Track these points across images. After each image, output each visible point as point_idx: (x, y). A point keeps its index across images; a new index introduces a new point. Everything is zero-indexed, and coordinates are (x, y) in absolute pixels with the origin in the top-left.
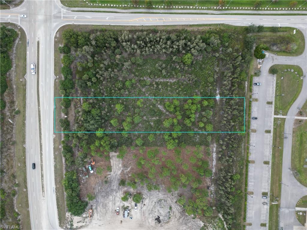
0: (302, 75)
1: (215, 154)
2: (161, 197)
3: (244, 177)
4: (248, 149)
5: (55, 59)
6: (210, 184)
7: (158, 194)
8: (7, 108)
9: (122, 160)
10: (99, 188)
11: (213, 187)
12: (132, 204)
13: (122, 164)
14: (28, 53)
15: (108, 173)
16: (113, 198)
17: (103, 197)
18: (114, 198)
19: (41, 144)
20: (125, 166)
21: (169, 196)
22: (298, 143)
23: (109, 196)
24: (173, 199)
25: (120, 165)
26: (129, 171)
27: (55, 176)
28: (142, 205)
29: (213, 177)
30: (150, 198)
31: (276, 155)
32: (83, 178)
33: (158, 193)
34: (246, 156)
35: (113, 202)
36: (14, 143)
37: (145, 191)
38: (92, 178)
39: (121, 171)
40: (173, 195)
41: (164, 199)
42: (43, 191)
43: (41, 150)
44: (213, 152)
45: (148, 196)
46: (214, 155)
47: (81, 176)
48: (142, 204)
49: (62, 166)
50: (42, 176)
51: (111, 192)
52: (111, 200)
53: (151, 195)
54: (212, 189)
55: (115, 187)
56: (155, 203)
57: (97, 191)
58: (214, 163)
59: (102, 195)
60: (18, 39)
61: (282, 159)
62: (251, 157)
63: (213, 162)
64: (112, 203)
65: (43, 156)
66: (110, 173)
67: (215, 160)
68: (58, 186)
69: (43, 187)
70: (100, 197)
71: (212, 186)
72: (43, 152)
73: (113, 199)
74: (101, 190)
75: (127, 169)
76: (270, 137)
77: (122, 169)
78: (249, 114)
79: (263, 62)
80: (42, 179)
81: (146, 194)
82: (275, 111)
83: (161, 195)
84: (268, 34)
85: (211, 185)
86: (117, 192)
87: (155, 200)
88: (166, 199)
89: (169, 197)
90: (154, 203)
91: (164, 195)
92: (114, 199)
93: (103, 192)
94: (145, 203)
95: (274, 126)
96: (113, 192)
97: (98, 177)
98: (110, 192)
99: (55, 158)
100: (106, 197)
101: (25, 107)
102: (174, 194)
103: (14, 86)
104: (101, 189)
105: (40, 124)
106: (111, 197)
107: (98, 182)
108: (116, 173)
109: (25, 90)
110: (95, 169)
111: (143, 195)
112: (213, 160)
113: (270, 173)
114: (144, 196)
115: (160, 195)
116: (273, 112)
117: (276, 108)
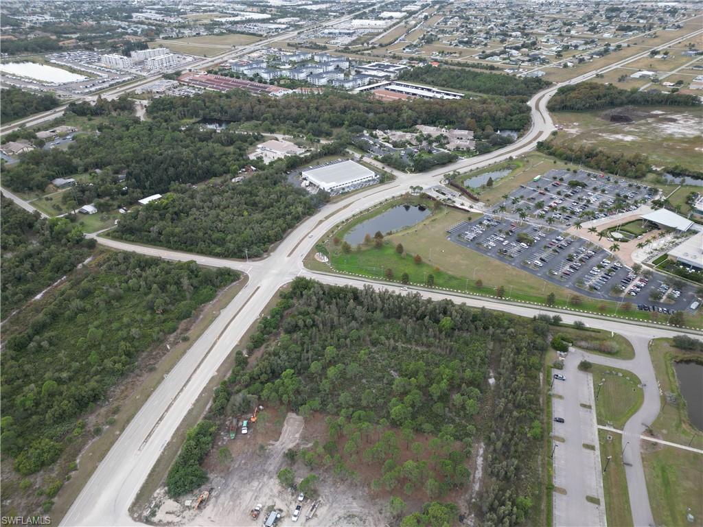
0: (640, 382)
1: (482, 459)
2: (356, 512)
3: (544, 517)
4: (551, 465)
5: (267, 304)
6: (467, 512)
7: (351, 504)
8: (175, 334)
9: (303, 429)
10: (243, 462)
11: (472, 518)
12: (291, 507)
13: (301, 434)
14: (240, 293)
15: (271, 442)
16: (258, 485)
17: (242, 479)
18: (260, 486)
19: (190, 378)
20: (304, 438)
21: (372, 512)
22: (659, 481)
23: (253, 479)
24: (379, 520)
25: (297, 435)
26: (308, 448)
27: (181, 424)
28: (310, 514)
29: (473, 500)
30: (331, 506)
31: (614, 491)
32: (225, 438)
33: (351, 499)
34: (546, 478)
35: (256, 494)
36: (152, 370)
37: (326, 489)
38: (239, 443)
39: (294, 444)
40: (381, 513)
41: (361, 515)
42: (146, 441)
43: (185, 386)
44: (477, 455)
45: (328, 500)
46: (480, 461)
47: (222, 433)
48: (312, 510)
49: (201, 413)
50: (161, 419)
51: (260, 475)
52: (254, 488)
53: (335, 500)
54: (469, 522)
55: (271, 468)
56: (340, 518)
57: (236, 466)
58: (479, 474)
59: (242, 474)
60: (237, 282)
61: (628, 502)
62: (558, 482)
63: (477, 472)
64: (253, 494)
65: (182, 394)
66: (274, 443)
67: (480, 469)
68: (174, 441)
69: (149, 435)
70: (236, 477)
71: (470, 517)
72: (186, 389)
73: (258, 489)
74: (244, 467)
75: (307, 444)
76: (595, 457)
77: (297, 441)
78: (549, 414)
79: (567, 355)
80: (157, 423)
81: (326, 496)
82: (598, 419)
83: (356, 507)
84: (571, 330)
85: (469, 515)
86: (271, 478)
87: (341, 512)
88: (364, 517)
89: (373, 516)
90: (336, 517)
91: (363, 507)
92: (260, 489)
93: (245, 469)
94: (318, 513)
95: (600, 440)
96: (264, 475)
97: (249, 444)
98: (258, 474)
99: (197, 401)
100: (246, 481)
101: (198, 337)
102: (383, 511)
103: (201, 317)
104: (245, 464)
105: (206, 356)
106: (255, 483)
107: (246, 451)
108: (283, 446)
109: (212, 321)
110: (252, 430)
111: (319, 496)
112: (476, 469)
113: (604, 523)
114: (320, 499)
115: (355, 504)
116: (595, 420)
117: (599, 415)
